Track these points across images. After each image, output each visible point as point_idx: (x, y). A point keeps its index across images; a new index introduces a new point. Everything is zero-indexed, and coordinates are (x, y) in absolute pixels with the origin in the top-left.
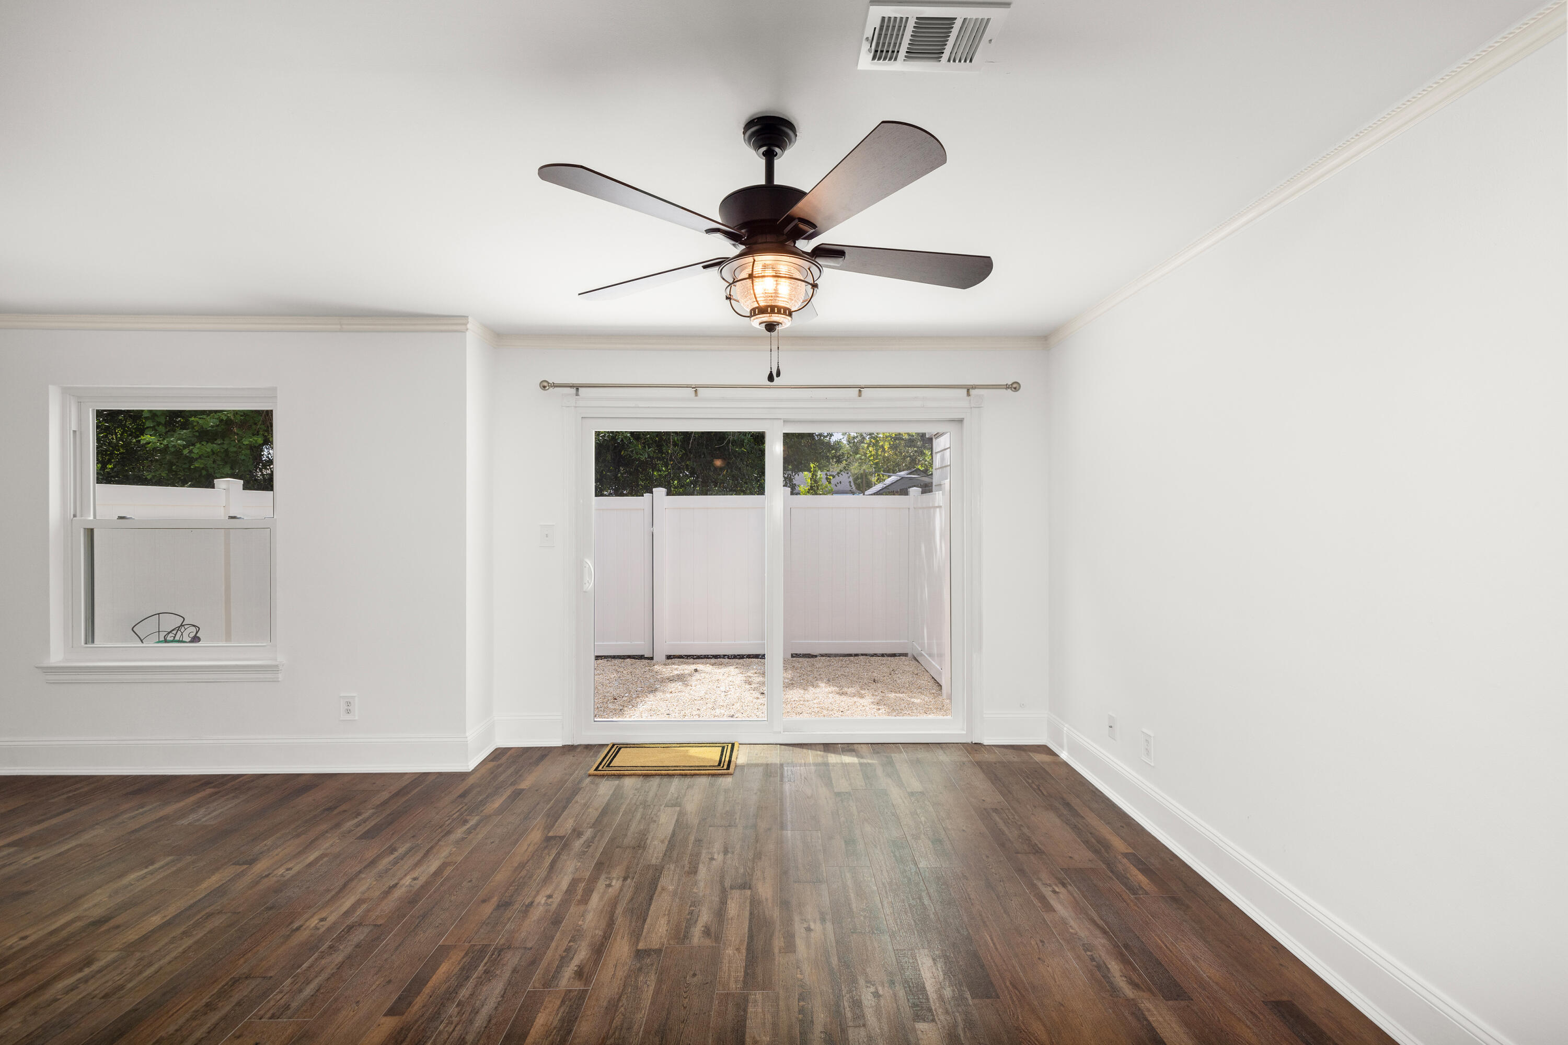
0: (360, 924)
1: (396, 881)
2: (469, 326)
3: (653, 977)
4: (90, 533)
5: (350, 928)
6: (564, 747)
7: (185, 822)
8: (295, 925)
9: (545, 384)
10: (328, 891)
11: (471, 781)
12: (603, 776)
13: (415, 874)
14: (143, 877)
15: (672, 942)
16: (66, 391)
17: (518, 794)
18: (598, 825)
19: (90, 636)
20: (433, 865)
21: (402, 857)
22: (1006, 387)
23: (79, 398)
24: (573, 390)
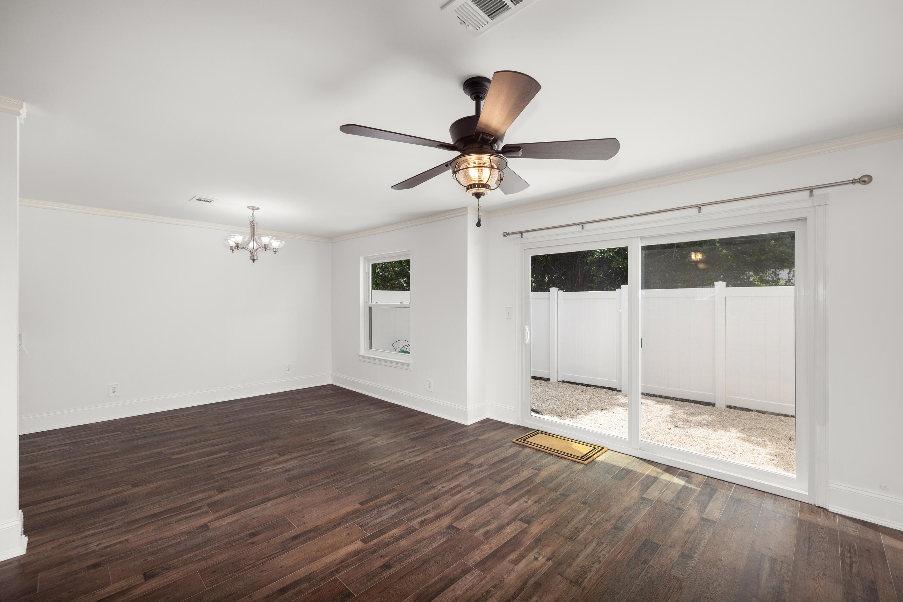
0: (381, 470)
1: (404, 459)
2: (468, 211)
3: (445, 539)
4: (370, 308)
5: (378, 469)
6: (515, 425)
8: (367, 462)
9: (505, 234)
10: (384, 454)
11: (465, 429)
12: (517, 444)
13: (411, 459)
15: (467, 529)
16: (364, 258)
19: (371, 347)
21: (415, 451)
22: (854, 182)
23: (368, 260)
24: (520, 235)
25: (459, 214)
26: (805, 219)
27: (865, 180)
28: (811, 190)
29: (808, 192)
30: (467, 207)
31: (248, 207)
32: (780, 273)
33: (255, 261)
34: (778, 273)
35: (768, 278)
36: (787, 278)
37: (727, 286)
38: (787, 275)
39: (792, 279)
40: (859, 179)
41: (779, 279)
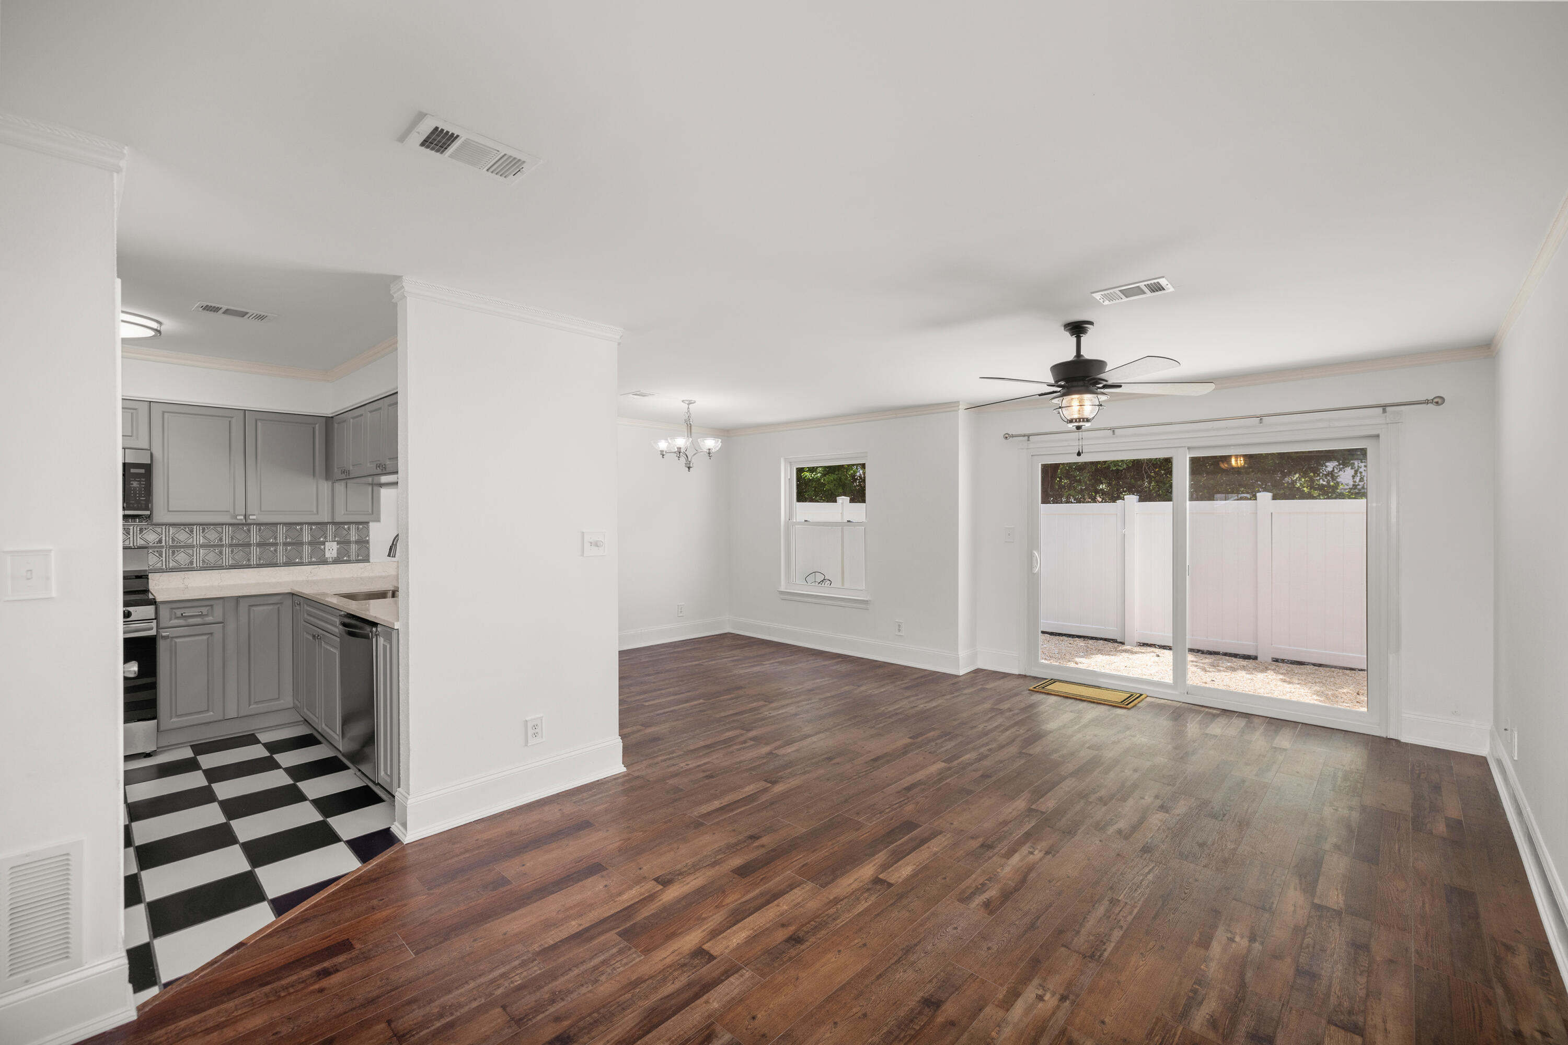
1: (916, 705)
2: (960, 407)
6: (1020, 675)
7: (833, 668)
9: (1007, 436)
11: (961, 679)
12: (1038, 692)
13: (926, 705)
14: (821, 682)
16: (786, 460)
17: (983, 689)
18: (1025, 709)
20: (934, 704)
22: (1427, 402)
23: (790, 462)
24: (1026, 438)
25: (948, 409)
26: (1378, 436)
27: (1438, 401)
28: (1384, 407)
29: (1381, 409)
30: (959, 402)
31: (683, 401)
32: (1339, 474)
33: (691, 469)
34: (1336, 475)
35: (1321, 481)
36: (1352, 483)
37: (1274, 498)
38: (1351, 478)
39: (1359, 485)
40: (1432, 400)
41: (1338, 483)
